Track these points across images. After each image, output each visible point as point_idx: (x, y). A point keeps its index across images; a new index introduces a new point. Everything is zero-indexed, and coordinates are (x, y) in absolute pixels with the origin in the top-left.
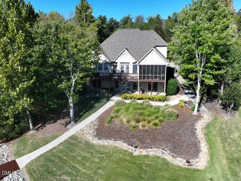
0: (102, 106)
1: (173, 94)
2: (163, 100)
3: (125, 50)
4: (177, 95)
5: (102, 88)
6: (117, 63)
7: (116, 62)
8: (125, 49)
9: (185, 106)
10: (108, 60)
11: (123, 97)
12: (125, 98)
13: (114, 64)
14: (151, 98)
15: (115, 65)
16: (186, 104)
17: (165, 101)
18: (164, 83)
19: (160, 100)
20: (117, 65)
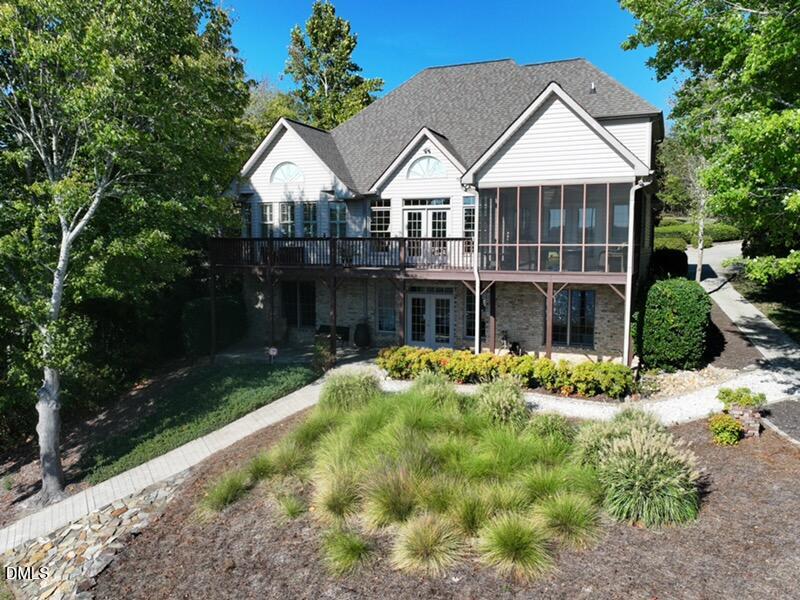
0: (259, 406)
1: (683, 361)
2: (617, 388)
3: (429, 135)
4: (706, 370)
5: (318, 328)
6: (388, 203)
7: (384, 196)
8: (425, 131)
9: (762, 429)
10: (342, 187)
11: (390, 363)
12: (400, 370)
13: (376, 209)
14: (544, 374)
15: (380, 213)
16: (766, 421)
17: (627, 398)
18: (622, 288)
19: (596, 390)
20: (388, 213)
